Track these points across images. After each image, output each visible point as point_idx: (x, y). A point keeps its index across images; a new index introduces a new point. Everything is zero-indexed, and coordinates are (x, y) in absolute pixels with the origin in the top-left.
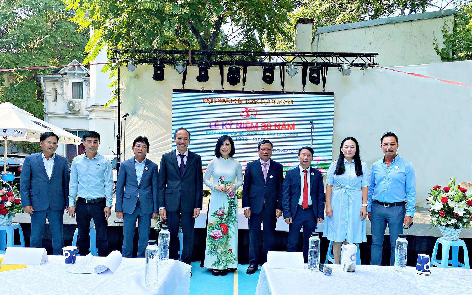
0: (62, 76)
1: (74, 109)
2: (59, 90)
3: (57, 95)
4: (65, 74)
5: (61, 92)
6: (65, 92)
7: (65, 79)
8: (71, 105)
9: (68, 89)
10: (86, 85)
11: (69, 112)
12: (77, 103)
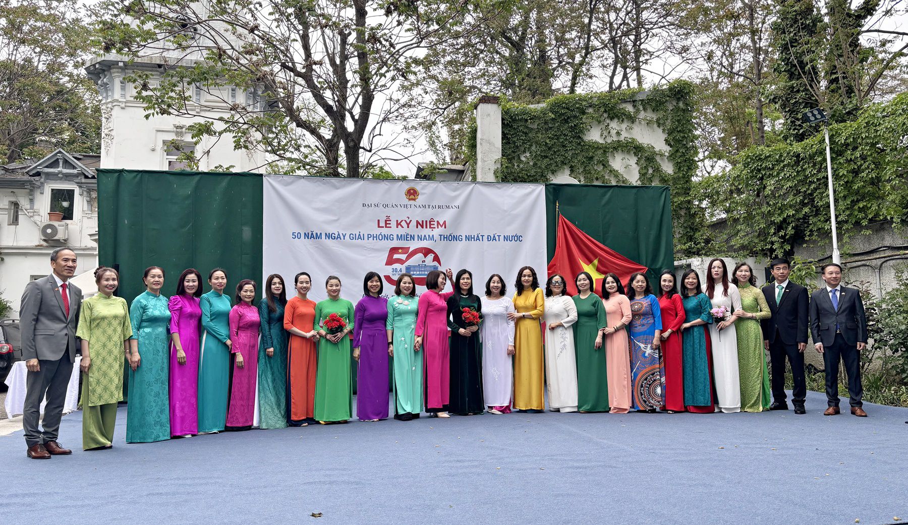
0: (32, 178)
1: (55, 238)
2: (24, 203)
3: (19, 213)
4: (38, 174)
5: (28, 207)
6: (35, 208)
7: (38, 183)
8: (49, 231)
9: (44, 202)
10: (80, 195)
11: (45, 244)
12: (63, 228)
